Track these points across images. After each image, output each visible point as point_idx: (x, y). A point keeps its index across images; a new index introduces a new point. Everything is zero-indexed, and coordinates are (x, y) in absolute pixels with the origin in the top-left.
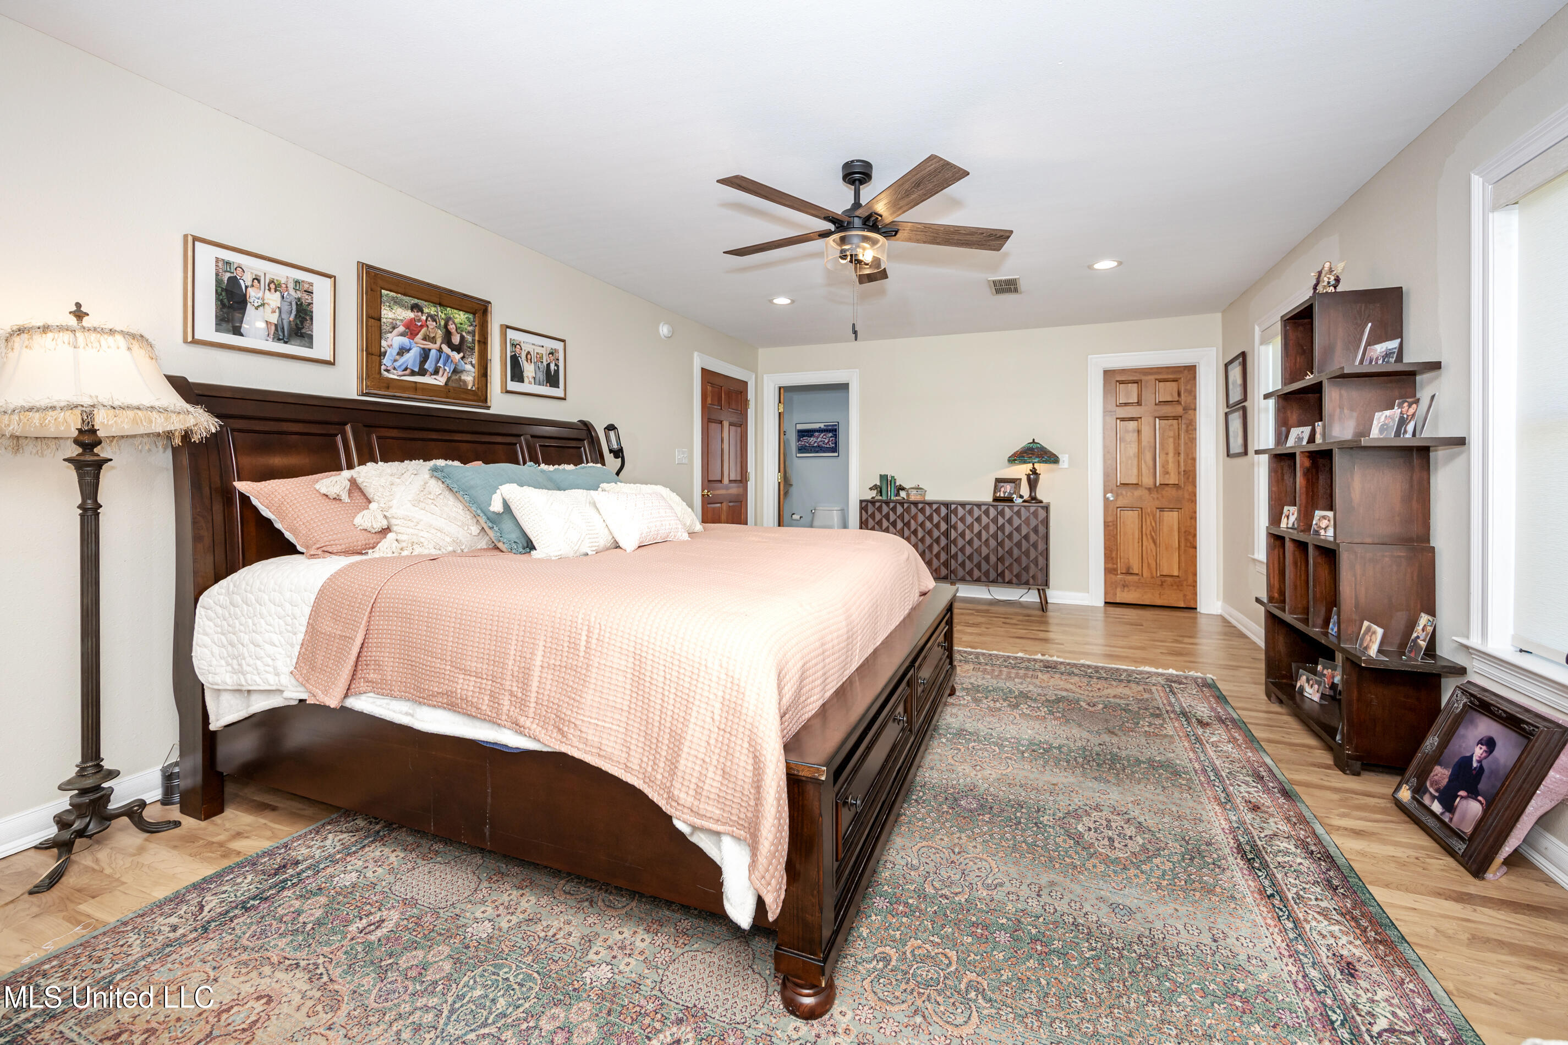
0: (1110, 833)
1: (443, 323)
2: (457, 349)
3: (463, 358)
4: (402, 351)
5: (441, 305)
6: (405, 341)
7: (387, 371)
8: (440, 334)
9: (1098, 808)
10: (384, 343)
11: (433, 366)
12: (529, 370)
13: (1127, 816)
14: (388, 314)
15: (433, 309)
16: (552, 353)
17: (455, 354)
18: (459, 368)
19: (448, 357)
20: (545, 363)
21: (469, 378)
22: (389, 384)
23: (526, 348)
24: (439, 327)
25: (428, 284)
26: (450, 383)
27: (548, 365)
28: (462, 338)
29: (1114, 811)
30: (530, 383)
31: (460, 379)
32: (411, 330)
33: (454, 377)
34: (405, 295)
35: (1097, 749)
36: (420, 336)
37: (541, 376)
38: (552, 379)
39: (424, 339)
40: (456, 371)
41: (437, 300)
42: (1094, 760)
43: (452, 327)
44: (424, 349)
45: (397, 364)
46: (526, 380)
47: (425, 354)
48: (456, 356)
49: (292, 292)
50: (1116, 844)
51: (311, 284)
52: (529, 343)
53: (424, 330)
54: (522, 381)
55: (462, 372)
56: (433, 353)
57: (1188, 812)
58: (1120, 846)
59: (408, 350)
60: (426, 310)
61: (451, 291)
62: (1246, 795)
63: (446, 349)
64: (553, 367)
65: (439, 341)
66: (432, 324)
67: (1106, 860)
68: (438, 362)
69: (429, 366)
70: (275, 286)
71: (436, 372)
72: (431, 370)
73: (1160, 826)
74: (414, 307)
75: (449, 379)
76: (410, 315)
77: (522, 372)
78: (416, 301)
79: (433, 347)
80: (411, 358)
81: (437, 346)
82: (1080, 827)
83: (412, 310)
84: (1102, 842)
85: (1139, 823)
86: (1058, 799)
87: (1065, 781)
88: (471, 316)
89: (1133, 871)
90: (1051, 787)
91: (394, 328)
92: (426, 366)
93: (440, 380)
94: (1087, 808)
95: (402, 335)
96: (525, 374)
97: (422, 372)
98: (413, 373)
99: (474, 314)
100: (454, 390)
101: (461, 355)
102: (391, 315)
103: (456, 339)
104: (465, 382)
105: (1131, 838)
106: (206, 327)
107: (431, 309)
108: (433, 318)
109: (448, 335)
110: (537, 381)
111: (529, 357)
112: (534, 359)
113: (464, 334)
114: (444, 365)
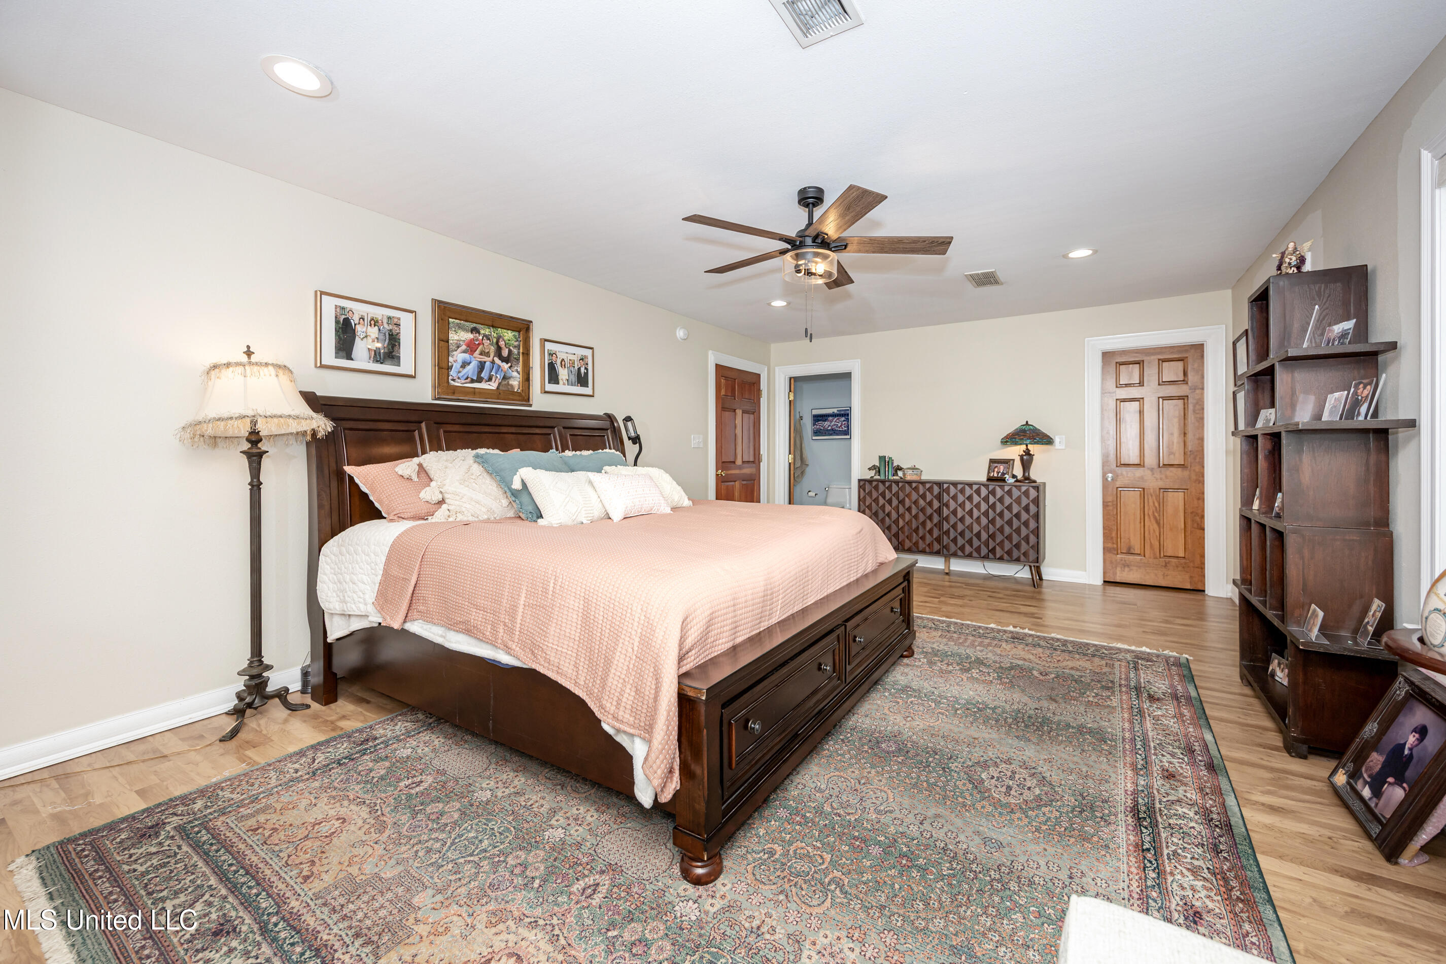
0: (1011, 783)
1: (495, 340)
2: (506, 360)
3: (510, 367)
4: (465, 364)
5: (493, 326)
6: (466, 356)
7: (453, 380)
8: (492, 349)
9: (1009, 761)
10: (451, 359)
11: (487, 375)
12: (563, 374)
13: (1033, 771)
14: (454, 337)
15: (488, 330)
16: (582, 359)
17: (504, 364)
18: (508, 375)
19: (499, 367)
20: (576, 368)
21: (516, 382)
22: (455, 390)
23: (561, 356)
24: (492, 344)
25: (484, 311)
26: (501, 388)
27: (579, 369)
28: (510, 351)
29: (1024, 765)
30: (564, 384)
31: (508, 384)
32: (471, 347)
33: (504, 383)
34: (466, 321)
35: (1032, 712)
36: (478, 352)
37: (574, 378)
38: (582, 380)
39: (481, 354)
40: (505, 378)
41: (490, 323)
42: (1023, 722)
43: (502, 343)
44: (480, 362)
45: (460, 375)
46: (561, 382)
47: (482, 366)
48: (505, 366)
49: (386, 326)
50: (1013, 792)
51: (399, 319)
52: (563, 352)
53: (481, 347)
54: (558, 383)
55: (509, 378)
56: (488, 365)
57: (1097, 773)
58: (1015, 794)
59: (469, 364)
60: (482, 332)
61: (501, 315)
62: (1167, 765)
63: (497, 360)
64: (583, 370)
65: (492, 355)
66: (486, 342)
67: (997, 804)
68: (491, 371)
69: (484, 375)
70: (374, 322)
71: (490, 379)
72: (486, 378)
73: (1063, 782)
74: (474, 330)
75: (500, 384)
76: (470, 336)
77: (557, 376)
78: (475, 325)
79: (488, 360)
80: (471, 370)
81: (490, 359)
82: (984, 776)
83: (472, 333)
84: (1000, 789)
85: (1043, 777)
86: (973, 750)
87: (987, 736)
88: (517, 334)
89: (1018, 815)
90: (971, 740)
91: (458, 347)
92: (482, 375)
93: (493, 386)
94: (998, 761)
95: (464, 352)
96: (560, 377)
97: (479, 380)
98: (472, 381)
99: (519, 332)
100: (504, 392)
101: (509, 364)
102: (456, 337)
103: (505, 353)
104: (512, 386)
105: (1029, 788)
106: (329, 356)
107: (485, 331)
108: (488, 337)
109: (499, 349)
110: (570, 382)
111: (563, 363)
112: (567, 365)
113: (511, 348)
114: (496, 373)
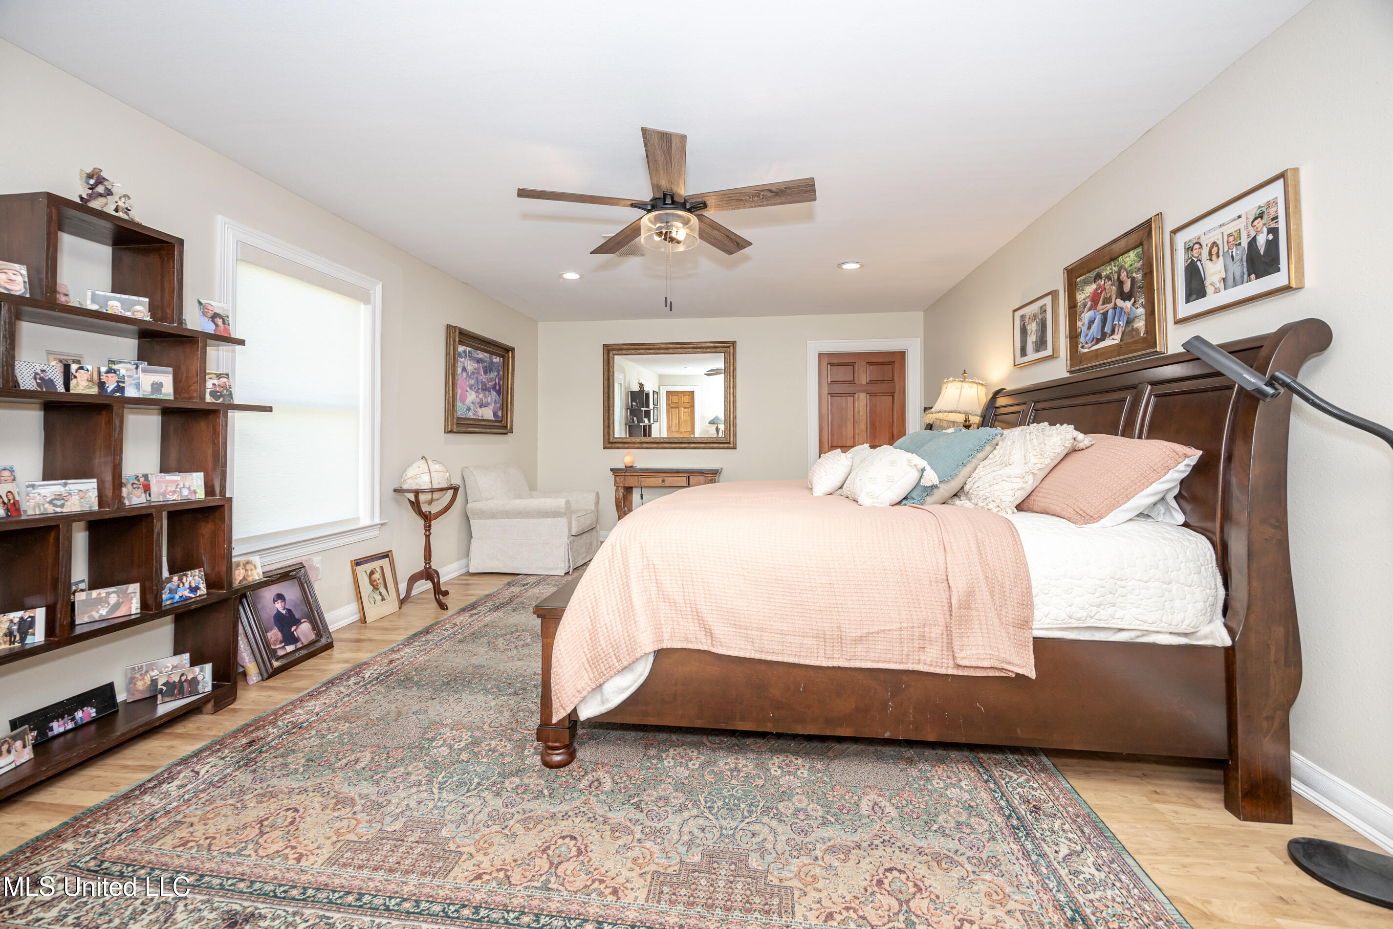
1: (1116, 277)
3: (1133, 305)
4: (1091, 322)
5: (1114, 258)
6: (1091, 313)
7: (1083, 347)
8: (1115, 289)
10: (1080, 324)
11: (1110, 327)
12: (1213, 271)
16: (1258, 216)
18: (1132, 317)
19: (1122, 309)
20: (1245, 243)
23: (1206, 242)
24: (1114, 283)
27: (1253, 243)
28: (1133, 280)
30: (1217, 291)
31: (1133, 329)
32: (1095, 299)
33: (1126, 330)
36: (1101, 302)
37: (1238, 268)
38: (1262, 262)
39: (1103, 304)
43: (1125, 275)
45: (1088, 338)
46: (1210, 290)
47: (1105, 315)
48: (1128, 304)
49: (1039, 316)
52: (1214, 229)
53: (1104, 292)
54: (1203, 295)
55: (1134, 320)
56: (1110, 312)
59: (1094, 321)
60: (1104, 274)
63: (1120, 303)
64: (1261, 240)
65: (1114, 297)
66: (1109, 284)
68: (1113, 321)
69: (1107, 329)
71: (1113, 332)
72: (1109, 331)
74: (1098, 276)
75: (1123, 333)
76: (1094, 286)
77: (1202, 282)
78: (1098, 270)
79: (1109, 306)
80: (1095, 328)
81: (1112, 305)
83: (1095, 282)
88: (1138, 249)
91: (1085, 306)
92: (1105, 330)
93: (1115, 339)
95: (1090, 310)
96: (1210, 281)
97: (1103, 338)
98: (1098, 341)
99: (1141, 244)
101: (1133, 300)
102: (1083, 296)
103: (1127, 287)
104: (1137, 331)
107: (1106, 271)
108: (1108, 277)
109: (1121, 283)
110: (1230, 281)
111: (1215, 250)
112: (1223, 247)
113: (1134, 275)
114: (1119, 321)
